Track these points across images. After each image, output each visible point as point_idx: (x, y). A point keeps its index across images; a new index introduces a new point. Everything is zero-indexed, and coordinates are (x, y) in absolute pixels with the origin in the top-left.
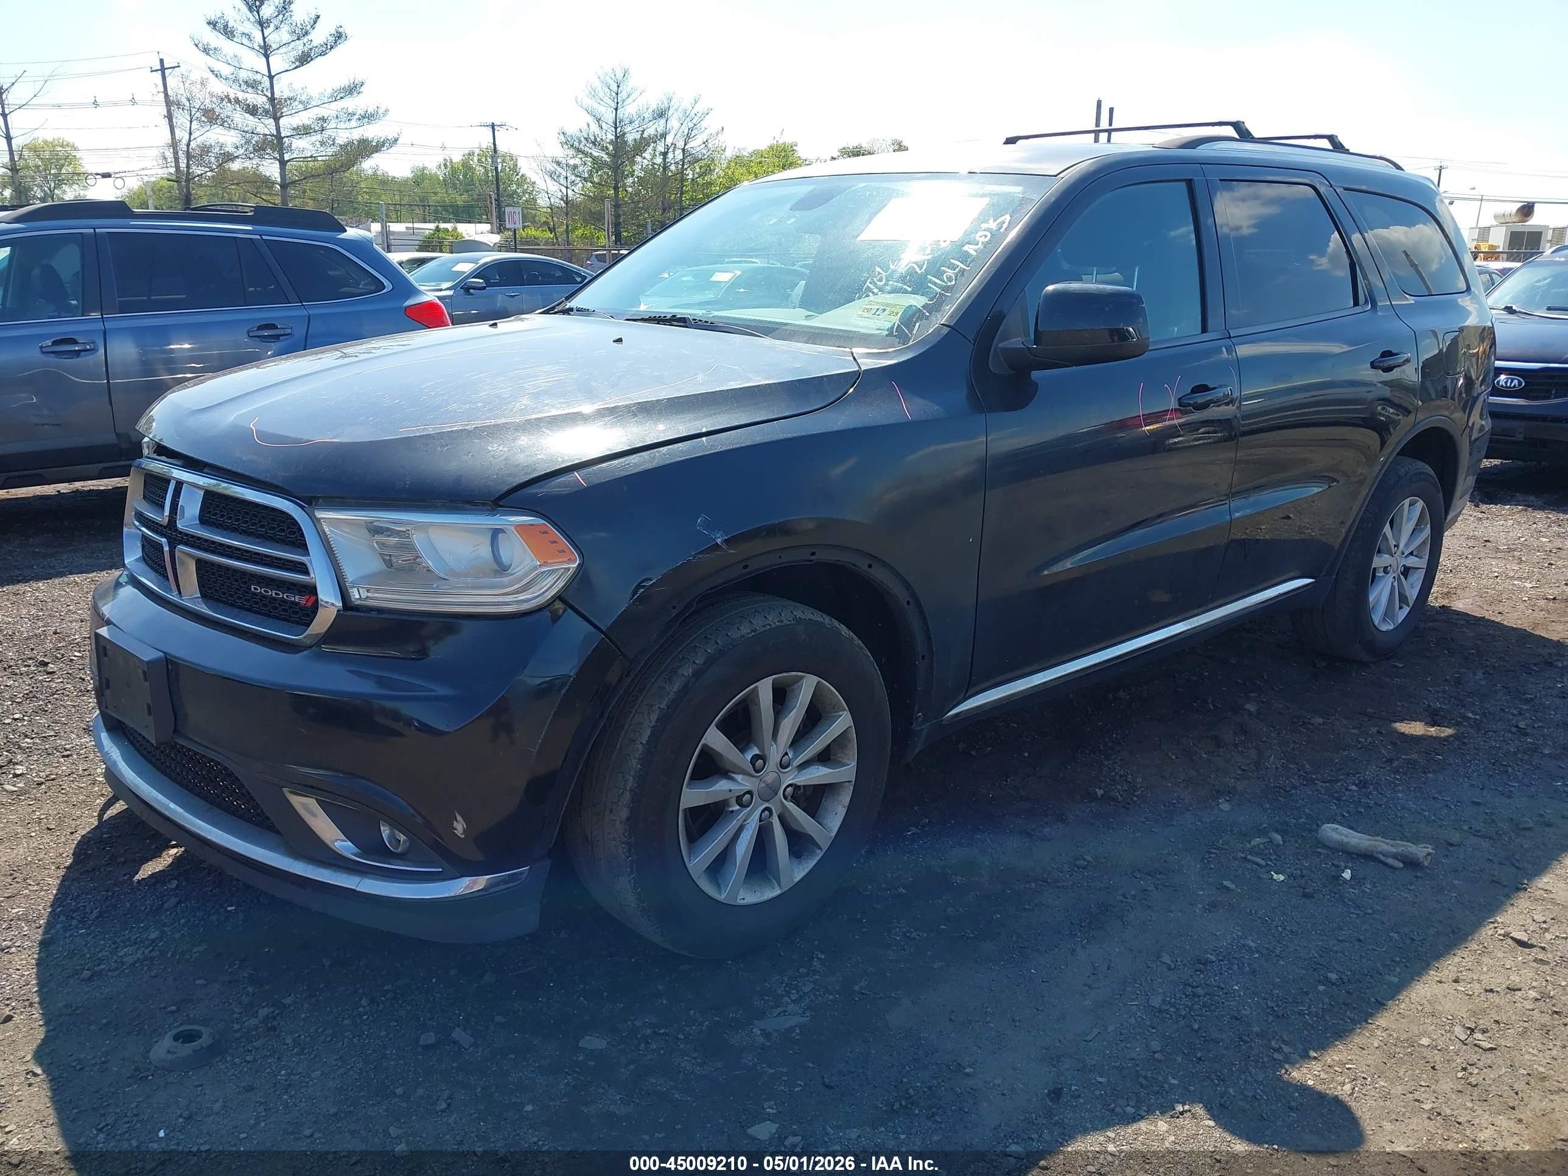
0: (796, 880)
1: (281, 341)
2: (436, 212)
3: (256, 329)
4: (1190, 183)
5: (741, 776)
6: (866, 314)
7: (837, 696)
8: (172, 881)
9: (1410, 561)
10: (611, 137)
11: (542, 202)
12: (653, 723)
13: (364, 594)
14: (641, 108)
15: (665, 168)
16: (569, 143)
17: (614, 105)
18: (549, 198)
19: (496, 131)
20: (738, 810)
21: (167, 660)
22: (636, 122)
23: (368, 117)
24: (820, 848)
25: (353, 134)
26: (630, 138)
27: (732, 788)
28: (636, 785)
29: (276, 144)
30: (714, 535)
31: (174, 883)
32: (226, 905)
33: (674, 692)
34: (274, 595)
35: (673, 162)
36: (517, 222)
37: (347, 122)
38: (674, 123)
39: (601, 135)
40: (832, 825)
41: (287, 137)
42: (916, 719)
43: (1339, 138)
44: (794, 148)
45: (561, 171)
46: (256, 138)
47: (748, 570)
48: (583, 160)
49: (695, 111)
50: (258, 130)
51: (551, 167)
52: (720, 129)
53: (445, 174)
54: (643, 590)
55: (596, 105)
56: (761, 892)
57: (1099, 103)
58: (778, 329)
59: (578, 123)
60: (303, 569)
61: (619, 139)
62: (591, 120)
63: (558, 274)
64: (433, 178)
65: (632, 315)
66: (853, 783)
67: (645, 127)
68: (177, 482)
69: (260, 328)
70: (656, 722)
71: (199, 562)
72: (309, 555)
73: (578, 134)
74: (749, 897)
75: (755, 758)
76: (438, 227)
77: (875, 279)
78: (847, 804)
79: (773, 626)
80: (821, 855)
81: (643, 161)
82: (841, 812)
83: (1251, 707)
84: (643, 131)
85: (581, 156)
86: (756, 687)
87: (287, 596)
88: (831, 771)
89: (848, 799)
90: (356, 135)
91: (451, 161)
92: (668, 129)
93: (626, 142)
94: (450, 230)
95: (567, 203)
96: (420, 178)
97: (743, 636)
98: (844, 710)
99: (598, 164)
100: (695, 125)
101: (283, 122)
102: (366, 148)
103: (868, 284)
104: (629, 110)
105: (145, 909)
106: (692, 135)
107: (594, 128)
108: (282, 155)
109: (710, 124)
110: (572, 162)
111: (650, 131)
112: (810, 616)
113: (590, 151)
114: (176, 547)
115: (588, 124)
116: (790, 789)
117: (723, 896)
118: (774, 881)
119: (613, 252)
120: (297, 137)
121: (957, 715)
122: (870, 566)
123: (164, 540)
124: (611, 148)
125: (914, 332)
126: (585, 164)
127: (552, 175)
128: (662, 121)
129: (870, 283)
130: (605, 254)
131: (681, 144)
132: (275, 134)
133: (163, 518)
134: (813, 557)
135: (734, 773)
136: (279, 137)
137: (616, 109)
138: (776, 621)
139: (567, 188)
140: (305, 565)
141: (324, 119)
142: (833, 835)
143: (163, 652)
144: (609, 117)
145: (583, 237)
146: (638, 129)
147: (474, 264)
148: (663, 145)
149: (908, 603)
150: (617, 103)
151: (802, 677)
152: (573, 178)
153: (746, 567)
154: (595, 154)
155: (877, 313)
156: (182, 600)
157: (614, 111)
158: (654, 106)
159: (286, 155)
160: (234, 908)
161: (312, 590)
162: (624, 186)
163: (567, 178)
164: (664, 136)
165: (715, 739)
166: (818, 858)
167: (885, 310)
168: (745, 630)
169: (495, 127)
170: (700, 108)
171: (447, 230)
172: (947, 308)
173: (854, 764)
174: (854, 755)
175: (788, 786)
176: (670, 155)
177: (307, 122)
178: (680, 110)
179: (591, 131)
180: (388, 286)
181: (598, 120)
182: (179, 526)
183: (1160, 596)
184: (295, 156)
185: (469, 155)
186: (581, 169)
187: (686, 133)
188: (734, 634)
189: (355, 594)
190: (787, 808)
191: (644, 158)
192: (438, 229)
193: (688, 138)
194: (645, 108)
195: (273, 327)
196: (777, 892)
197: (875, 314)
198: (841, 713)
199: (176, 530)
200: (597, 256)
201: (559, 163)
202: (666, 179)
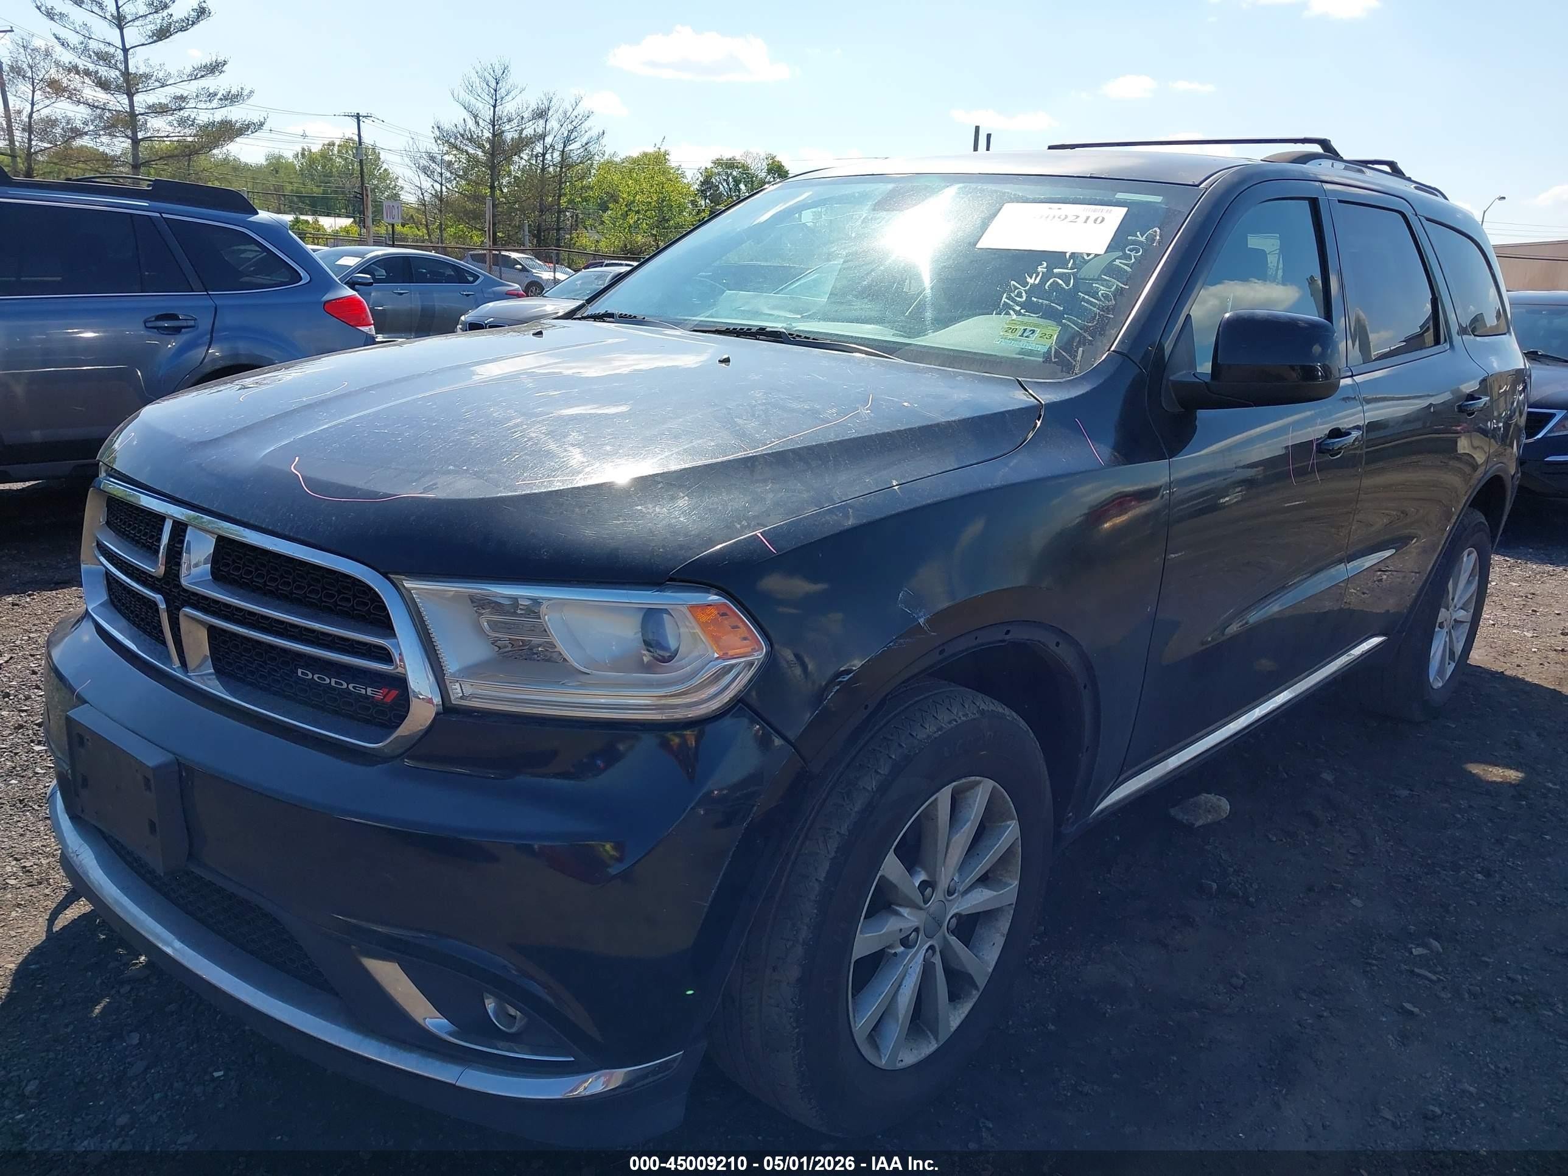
0: (952, 1030)
1: (183, 334)
2: (291, 202)
3: (153, 319)
4: (1314, 203)
5: (908, 910)
6: (1011, 336)
7: (1008, 802)
8: (132, 1034)
9: (1460, 615)
10: (487, 134)
11: (409, 197)
12: (833, 854)
13: (468, 690)
14: (520, 107)
15: (543, 169)
16: (444, 137)
17: (492, 102)
18: (422, 194)
19: (361, 122)
20: (902, 952)
21: (179, 764)
22: (515, 121)
23: (231, 98)
24: (977, 988)
25: (215, 115)
26: (509, 136)
27: (902, 927)
28: (811, 936)
29: (130, 121)
30: (917, 614)
31: (135, 1038)
32: (210, 1069)
33: (856, 812)
34: (333, 684)
35: (551, 164)
36: (396, 217)
37: (208, 104)
38: (553, 124)
39: (478, 132)
40: (988, 958)
41: (142, 114)
42: (1068, 819)
43: (1399, 165)
44: (667, 157)
45: (436, 167)
46: (108, 114)
47: (945, 654)
48: (458, 156)
49: (575, 113)
50: (110, 106)
51: (424, 162)
52: (601, 132)
53: (302, 164)
54: (838, 687)
55: (473, 101)
56: (917, 1049)
57: (977, 129)
58: (900, 349)
59: (455, 118)
60: (385, 656)
61: (497, 135)
62: (465, 114)
63: (450, 272)
64: (289, 166)
65: (695, 326)
66: (1014, 906)
67: (523, 126)
68: (174, 522)
69: (159, 318)
70: (836, 852)
71: (212, 630)
72: (394, 635)
73: (454, 130)
74: (909, 1058)
75: (924, 885)
76: (297, 218)
77: (1013, 295)
78: (1005, 931)
79: (959, 721)
80: (977, 996)
81: (522, 160)
82: (1000, 941)
83: (1328, 776)
84: (522, 130)
85: (455, 152)
86: (936, 799)
87: (353, 687)
88: (995, 893)
89: (1008, 925)
90: (219, 116)
91: (310, 151)
92: (547, 130)
93: (504, 142)
94: (311, 222)
95: (441, 200)
96: (276, 165)
97: (929, 736)
98: (1013, 819)
99: (473, 160)
100: (575, 127)
101: (137, 98)
102: (228, 131)
103: (1004, 299)
104: (508, 107)
105: (103, 1078)
106: (572, 138)
107: (471, 124)
108: (135, 133)
109: (592, 128)
110: (447, 158)
111: (529, 132)
112: (992, 707)
113: (466, 148)
114: (179, 609)
115: (464, 120)
116: (954, 920)
117: (884, 1062)
118: (930, 1034)
119: (494, 252)
120: (152, 115)
121: (1102, 811)
122: (1058, 644)
123: (158, 597)
124: (488, 146)
125: (1078, 358)
126: (460, 161)
127: (425, 170)
128: (541, 122)
129: (1006, 298)
130: (485, 254)
131: (560, 147)
132: (128, 110)
133: (158, 569)
134: (1008, 637)
135: (900, 905)
136: (133, 115)
137: (495, 107)
138: (960, 714)
139: (441, 185)
140: (385, 649)
141: (182, 98)
142: (990, 970)
143: (174, 754)
144: (487, 113)
145: (455, 236)
146: (517, 128)
147: (360, 259)
148: (542, 146)
149: (1085, 687)
150: (496, 100)
151: (978, 783)
152: (448, 175)
153: (941, 653)
154: (471, 151)
155: (1025, 335)
156: (189, 677)
157: (492, 108)
158: (533, 106)
159: (139, 134)
160: (222, 1073)
161: (401, 682)
162: (500, 185)
163: (441, 174)
164: (543, 137)
165: (892, 867)
166: (975, 1000)
167: (1034, 331)
168: (931, 729)
169: (361, 118)
170: (581, 110)
171: (307, 222)
172: (1113, 332)
173: (1016, 883)
174: (1017, 873)
175: (952, 918)
176: (548, 156)
177: (164, 101)
178: (560, 111)
179: (468, 127)
180: (306, 278)
181: (476, 117)
182: (184, 582)
183: (1265, 664)
184: (149, 134)
185: (329, 145)
186: (456, 166)
187: (565, 135)
188: (921, 735)
189: (456, 691)
190: (949, 943)
191: (522, 158)
192: (297, 221)
193: (567, 141)
194: (524, 107)
195: (173, 317)
196: (934, 1046)
197: (1022, 336)
198: (1008, 823)
199: (179, 585)
200: (471, 255)
201: (433, 159)
202: (543, 180)
